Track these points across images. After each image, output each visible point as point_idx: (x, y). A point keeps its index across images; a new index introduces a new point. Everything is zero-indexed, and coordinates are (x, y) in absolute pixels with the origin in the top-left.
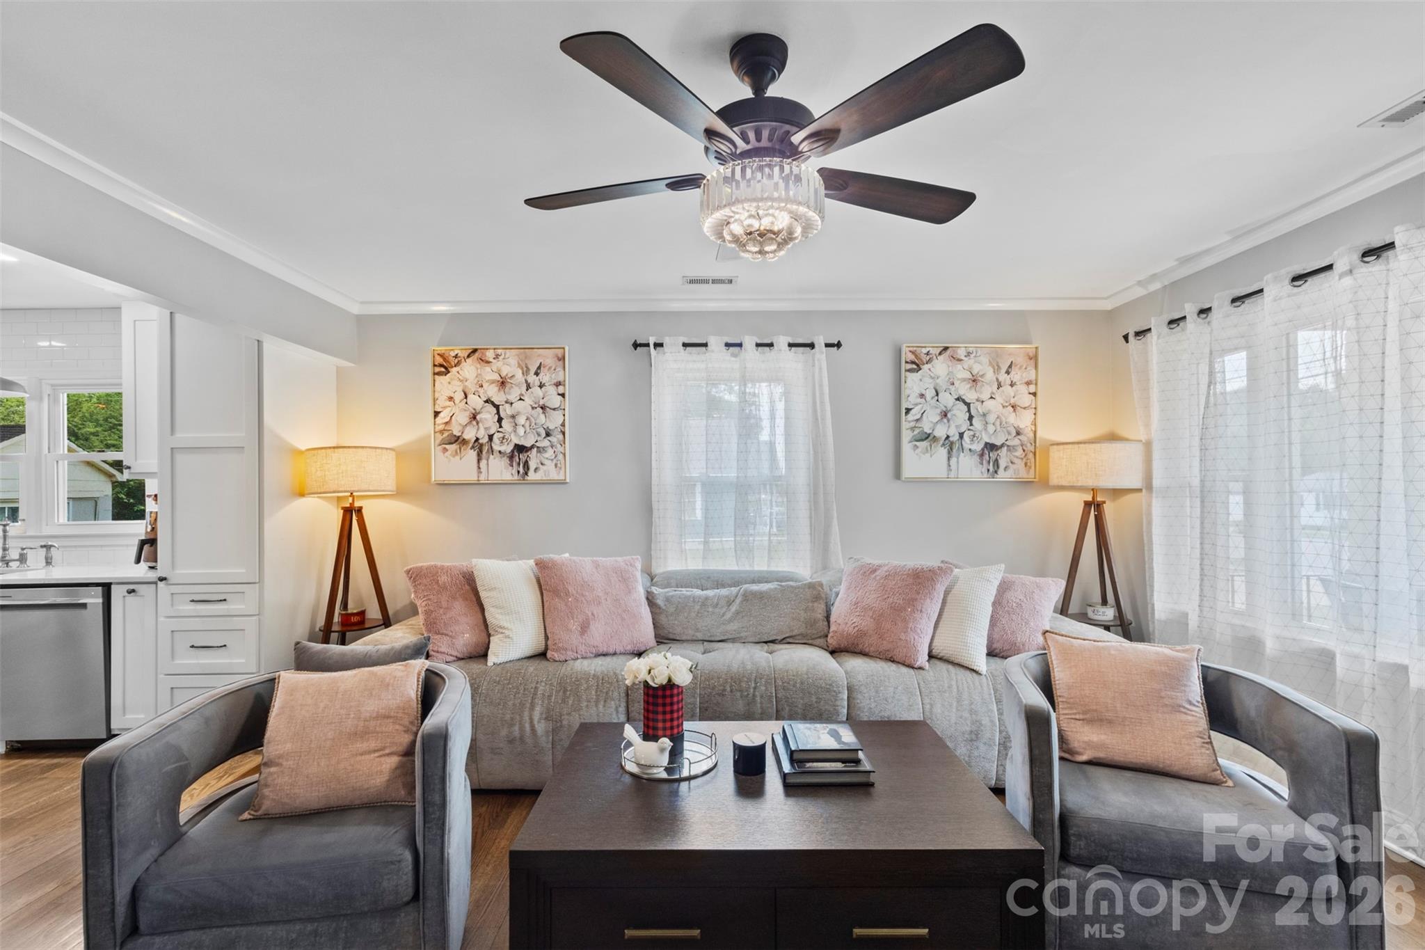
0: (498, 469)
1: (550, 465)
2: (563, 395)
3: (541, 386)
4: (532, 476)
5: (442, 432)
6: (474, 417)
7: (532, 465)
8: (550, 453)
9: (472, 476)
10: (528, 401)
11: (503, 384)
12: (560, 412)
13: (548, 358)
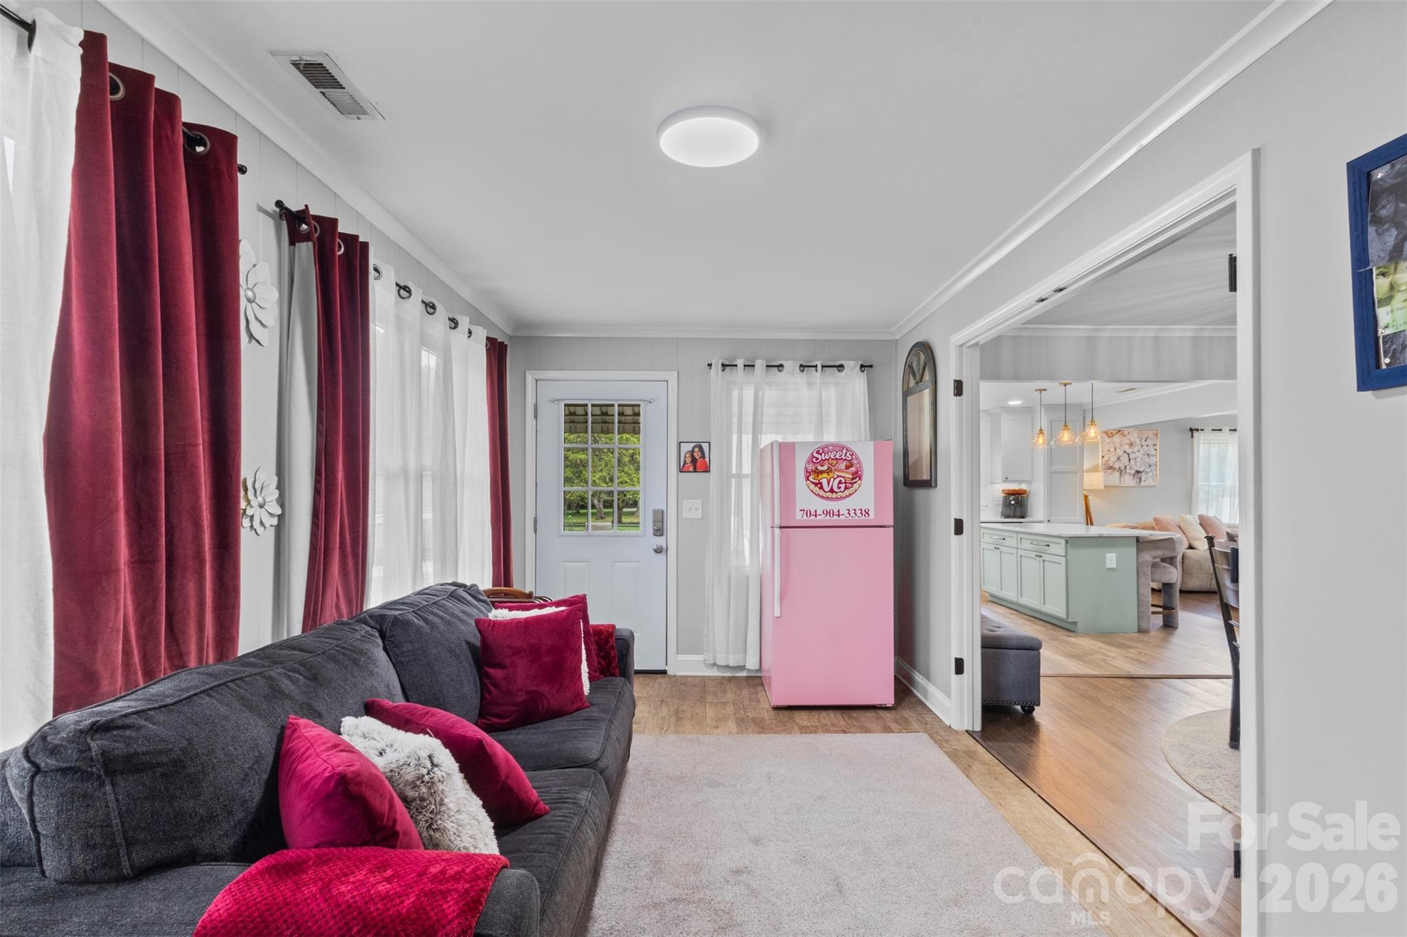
0: (1129, 480)
1: (1150, 480)
2: (1156, 450)
3: (1147, 446)
4: (1143, 484)
5: (1105, 465)
6: (1119, 459)
7: (1143, 479)
8: (1151, 474)
9: (1117, 483)
10: (1142, 452)
11: (1131, 445)
12: (1155, 457)
13: (1150, 434)
